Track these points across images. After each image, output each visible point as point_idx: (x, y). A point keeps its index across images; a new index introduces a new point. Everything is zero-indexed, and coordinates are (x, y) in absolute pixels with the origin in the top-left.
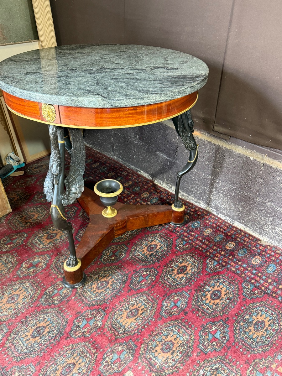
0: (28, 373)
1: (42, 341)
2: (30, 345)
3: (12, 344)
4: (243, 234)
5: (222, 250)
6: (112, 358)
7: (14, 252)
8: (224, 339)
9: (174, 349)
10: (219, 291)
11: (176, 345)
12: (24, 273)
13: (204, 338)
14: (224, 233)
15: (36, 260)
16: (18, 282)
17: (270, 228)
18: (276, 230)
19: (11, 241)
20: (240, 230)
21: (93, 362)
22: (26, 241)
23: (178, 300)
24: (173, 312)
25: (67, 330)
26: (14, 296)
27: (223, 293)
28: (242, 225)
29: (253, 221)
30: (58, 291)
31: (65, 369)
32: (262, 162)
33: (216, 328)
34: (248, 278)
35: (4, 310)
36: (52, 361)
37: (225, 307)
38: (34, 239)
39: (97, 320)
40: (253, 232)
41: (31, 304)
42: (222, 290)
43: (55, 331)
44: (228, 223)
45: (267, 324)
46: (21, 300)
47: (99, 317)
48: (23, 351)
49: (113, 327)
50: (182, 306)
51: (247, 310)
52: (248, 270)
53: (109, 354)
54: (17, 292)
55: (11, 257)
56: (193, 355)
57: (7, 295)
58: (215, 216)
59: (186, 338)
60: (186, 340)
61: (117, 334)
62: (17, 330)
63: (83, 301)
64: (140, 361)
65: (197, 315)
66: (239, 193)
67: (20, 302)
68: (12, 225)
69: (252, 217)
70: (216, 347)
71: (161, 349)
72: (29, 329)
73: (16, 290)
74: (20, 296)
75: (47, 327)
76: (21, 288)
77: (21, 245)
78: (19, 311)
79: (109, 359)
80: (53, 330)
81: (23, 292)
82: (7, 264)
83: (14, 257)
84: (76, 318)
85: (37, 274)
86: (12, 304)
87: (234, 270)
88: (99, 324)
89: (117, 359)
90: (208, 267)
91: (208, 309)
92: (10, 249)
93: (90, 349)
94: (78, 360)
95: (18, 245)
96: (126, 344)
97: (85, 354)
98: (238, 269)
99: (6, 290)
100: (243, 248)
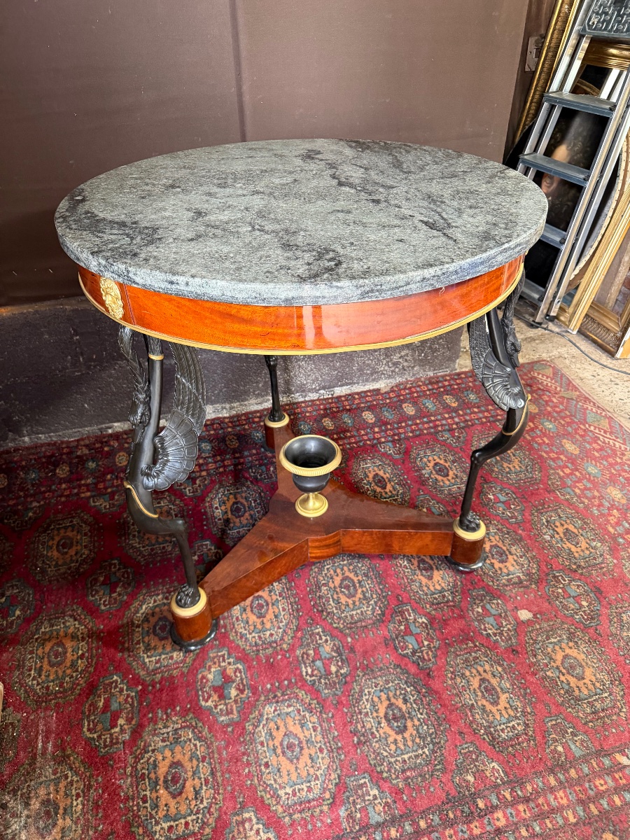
0: (474, 757)
1: (419, 716)
2: (418, 740)
3: (402, 773)
5: (372, 428)
6: (492, 625)
7: (150, 715)
8: (510, 495)
9: (504, 548)
10: (436, 464)
11: (500, 544)
12: (232, 710)
13: (500, 512)
14: (343, 411)
15: (212, 675)
16: (251, 727)
19: (109, 714)
20: (349, 395)
21: (488, 652)
22: (137, 680)
23: (429, 509)
25: (413, 670)
26: (285, 743)
27: (442, 462)
28: (345, 387)
30: (320, 659)
31: (487, 695)
33: (491, 494)
34: (432, 430)
35: (312, 771)
36: (466, 712)
38: (144, 663)
39: (415, 620)
41: (324, 716)
42: (437, 461)
43: (409, 690)
46: (305, 731)
47: (410, 616)
48: (427, 756)
49: (438, 604)
52: (419, 424)
53: (483, 627)
54: (279, 735)
55: (160, 725)
56: (521, 534)
57: (273, 758)
58: (302, 402)
61: (451, 604)
62: (373, 756)
63: (366, 626)
64: (508, 594)
67: (309, 736)
68: (51, 700)
71: (499, 562)
72: (382, 735)
73: (271, 735)
74: (291, 732)
75: (393, 700)
76: (272, 725)
77: (142, 695)
78: (329, 742)
79: (491, 629)
80: (403, 692)
81: (283, 723)
82: (177, 739)
83: (167, 719)
84: (395, 648)
85: (251, 684)
86: (303, 752)
87: (411, 435)
88: (424, 620)
89: (495, 620)
90: (391, 454)
91: (459, 488)
92: (133, 722)
93: (465, 649)
94: (478, 671)
95: (133, 702)
96: (475, 600)
97: (471, 659)
98: (412, 431)
99: (258, 758)
100: (381, 409)
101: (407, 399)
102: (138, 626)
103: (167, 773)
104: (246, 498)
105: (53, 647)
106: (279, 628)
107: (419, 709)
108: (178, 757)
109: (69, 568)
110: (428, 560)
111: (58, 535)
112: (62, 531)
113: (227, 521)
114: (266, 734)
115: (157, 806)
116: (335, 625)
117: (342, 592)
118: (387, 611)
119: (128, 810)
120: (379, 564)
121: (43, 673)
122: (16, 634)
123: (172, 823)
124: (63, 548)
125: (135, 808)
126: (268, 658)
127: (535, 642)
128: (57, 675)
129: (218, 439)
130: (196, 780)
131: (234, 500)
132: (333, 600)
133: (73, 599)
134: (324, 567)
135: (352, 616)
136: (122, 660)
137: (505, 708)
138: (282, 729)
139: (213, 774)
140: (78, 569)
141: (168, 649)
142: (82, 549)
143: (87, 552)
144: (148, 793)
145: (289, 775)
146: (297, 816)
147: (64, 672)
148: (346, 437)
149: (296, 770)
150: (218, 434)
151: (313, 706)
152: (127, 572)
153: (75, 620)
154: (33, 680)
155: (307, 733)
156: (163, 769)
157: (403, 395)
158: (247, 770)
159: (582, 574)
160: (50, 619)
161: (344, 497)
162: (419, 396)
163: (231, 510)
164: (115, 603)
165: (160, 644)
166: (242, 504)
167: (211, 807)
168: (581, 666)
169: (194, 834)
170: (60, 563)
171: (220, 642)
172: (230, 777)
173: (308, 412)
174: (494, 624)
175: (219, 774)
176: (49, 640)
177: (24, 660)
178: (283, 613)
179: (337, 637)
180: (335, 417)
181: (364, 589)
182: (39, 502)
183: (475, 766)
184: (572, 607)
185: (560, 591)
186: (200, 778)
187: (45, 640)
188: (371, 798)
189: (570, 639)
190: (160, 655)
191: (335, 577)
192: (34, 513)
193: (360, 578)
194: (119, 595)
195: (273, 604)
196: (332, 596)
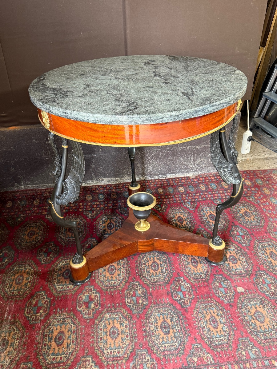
0: (199, 350)
1: (177, 328)
2: (174, 339)
3: (163, 352)
5: (182, 195)
6: (222, 292)
7: (54, 310)
8: (245, 232)
9: (237, 257)
11: (235, 255)
12: (90, 313)
13: (239, 240)
14: (169, 185)
15: (84, 297)
16: (97, 322)
17: (193, 164)
18: (198, 163)
19: (37, 307)
20: (173, 178)
21: (217, 304)
22: (51, 295)
23: (202, 235)
25: (178, 307)
26: (112, 331)
28: (172, 175)
29: (180, 166)
30: (135, 296)
31: (212, 324)
33: (236, 231)
34: (212, 198)
35: (121, 345)
36: (200, 330)
37: (224, 219)
38: (56, 288)
39: (184, 285)
40: (182, 174)
41: (132, 321)
42: (211, 213)
43: (174, 316)
45: (248, 210)
46: (122, 327)
47: (182, 283)
49: (197, 279)
51: (233, 212)
52: (206, 195)
53: (217, 292)
54: (109, 327)
55: (58, 315)
56: (247, 252)
57: (105, 336)
58: (150, 180)
60: (234, 248)
61: (204, 280)
62: (151, 342)
63: (160, 285)
64: (234, 279)
67: (123, 329)
68: (14, 298)
69: (178, 164)
71: (233, 263)
72: (157, 334)
73: (106, 326)
74: (115, 326)
75: (166, 319)
76: (107, 322)
77: (52, 301)
78: (132, 333)
79: (221, 294)
80: (171, 316)
81: (112, 322)
82: (64, 322)
83: (61, 313)
84: (172, 296)
85: (101, 303)
86: (119, 336)
87: (201, 199)
88: (189, 285)
89: (224, 290)
90: (189, 208)
92: (47, 312)
93: (206, 301)
94: (210, 312)
95: (48, 304)
96: (216, 279)
97: (208, 306)
98: (202, 198)
99: (98, 335)
100: (188, 186)
101: (203, 183)
102: (56, 272)
103: (57, 336)
104: (115, 221)
105: (18, 276)
106: (119, 280)
107: (177, 325)
108: (63, 329)
109: (31, 244)
110: (196, 258)
111: (29, 229)
112: (31, 228)
113: (105, 231)
114: (103, 326)
115: (50, 348)
116: (145, 282)
117: (151, 268)
118: (171, 280)
119: (37, 348)
120: (172, 258)
121: (12, 287)
122: (4, 269)
123: (55, 357)
124: (31, 235)
125: (40, 348)
126: (111, 293)
127: (243, 302)
128: (18, 288)
129: (107, 194)
130: (69, 340)
131: (109, 222)
132: (147, 271)
133: (31, 257)
134: (145, 256)
135: (154, 279)
136: (47, 285)
137: (220, 331)
138: (111, 325)
139: (77, 339)
140: (35, 245)
141: (68, 283)
142: (38, 237)
143: (40, 238)
144: (47, 342)
145: (110, 344)
146: (110, 363)
147: (21, 287)
148: (168, 198)
149: (114, 343)
150: (108, 191)
151: (128, 316)
152: (56, 248)
153: (30, 266)
154: (8, 289)
155: (122, 328)
156: (55, 333)
157: (201, 180)
158: (92, 340)
159: (274, 274)
160: (19, 265)
161: (159, 224)
162: (209, 182)
163: (107, 226)
164: (48, 261)
165: (64, 281)
166: (113, 224)
167: (73, 352)
168: (264, 317)
169: (64, 363)
170: (28, 241)
171: (91, 283)
172: (84, 341)
173: (152, 185)
174: (223, 292)
175: (79, 339)
176: (17, 273)
177: (5, 280)
178: (122, 274)
179: (145, 287)
180: (165, 188)
181: (162, 268)
182: (24, 215)
183: (199, 354)
184: (266, 288)
185: (261, 280)
186: (71, 340)
187: (16, 273)
188: (146, 360)
189: (261, 304)
190: (63, 286)
191: (149, 261)
192: (21, 219)
193: (161, 263)
194: (51, 257)
195: (118, 270)
196: (146, 269)
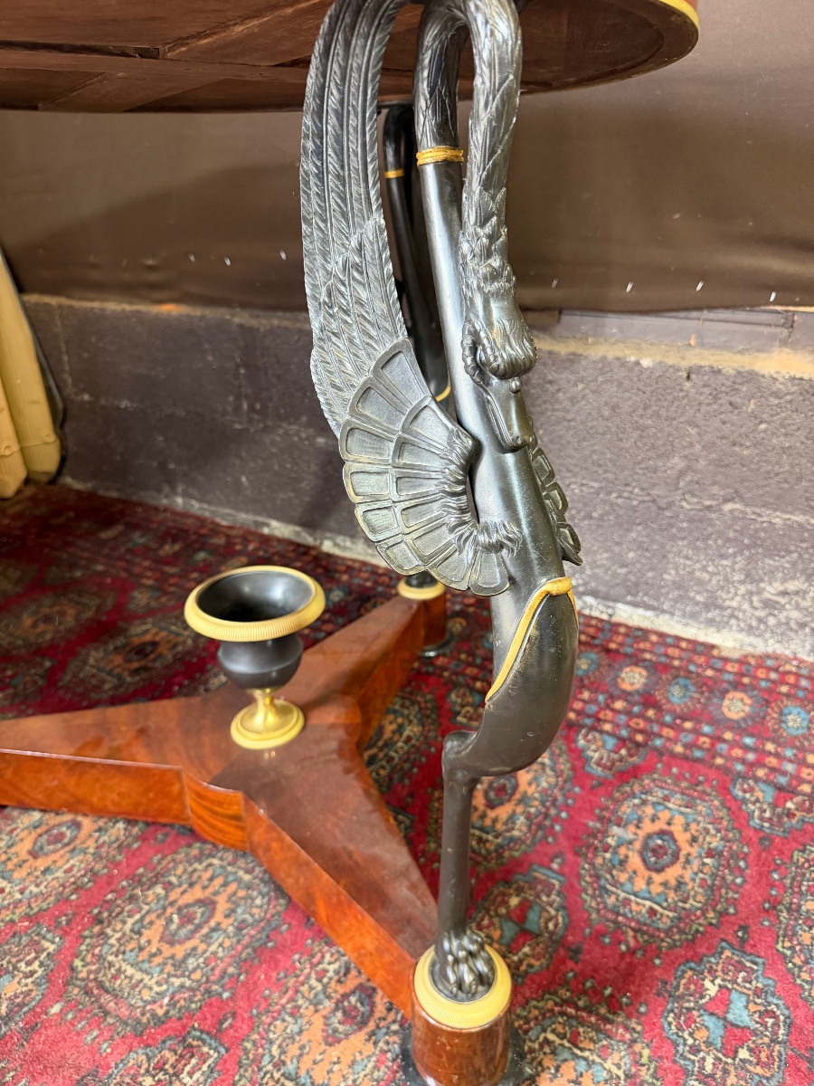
4: (654, 638)
5: (612, 698)
8: (770, 1021)
10: (661, 834)
13: (690, 1041)
14: (596, 646)
17: (743, 596)
18: (766, 595)
20: (640, 629)
23: (525, 906)
24: (521, 961)
27: (682, 838)
28: (641, 611)
29: (678, 585)
32: (685, 364)
33: (718, 981)
34: (739, 767)
37: (711, 888)
40: (686, 625)
42: (672, 828)
44: (596, 618)
47: (191, 1074)
50: (551, 926)
51: (793, 879)
52: (724, 741)
59: (619, 1067)
60: (621, 1073)
63: (107, 1013)
65: (623, 948)
66: (620, 501)
69: (673, 572)
70: (759, 1070)
87: (679, 749)
90: (588, 759)
91: (652, 912)
98: (690, 746)
100: (676, 677)
101: (754, 687)
106: (23, 890)
109: (12, 644)
111: (62, 606)
112: (71, 605)
116: (78, 963)
117: (170, 920)
120: (288, 928)
132: (141, 920)
134: (209, 856)
135: (118, 974)
140: (15, 649)
142: (50, 632)
143: (49, 638)
152: (37, 682)
157: (754, 677)
161: (332, 746)
162: (788, 695)
170: (16, 633)
178: (60, 874)
179: (51, 984)
181: (202, 947)
191: (198, 887)
192: (84, 574)
193: (225, 923)
196: (148, 912)
